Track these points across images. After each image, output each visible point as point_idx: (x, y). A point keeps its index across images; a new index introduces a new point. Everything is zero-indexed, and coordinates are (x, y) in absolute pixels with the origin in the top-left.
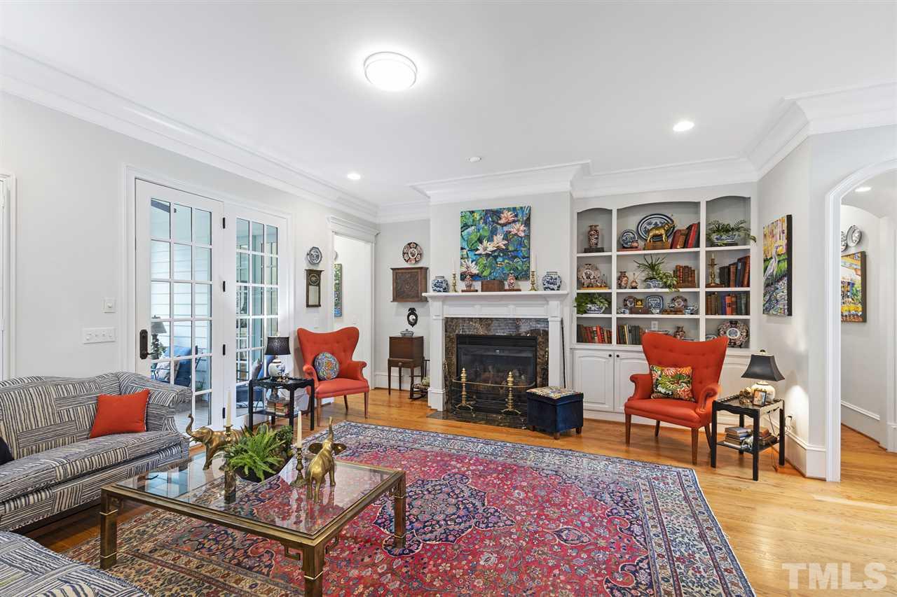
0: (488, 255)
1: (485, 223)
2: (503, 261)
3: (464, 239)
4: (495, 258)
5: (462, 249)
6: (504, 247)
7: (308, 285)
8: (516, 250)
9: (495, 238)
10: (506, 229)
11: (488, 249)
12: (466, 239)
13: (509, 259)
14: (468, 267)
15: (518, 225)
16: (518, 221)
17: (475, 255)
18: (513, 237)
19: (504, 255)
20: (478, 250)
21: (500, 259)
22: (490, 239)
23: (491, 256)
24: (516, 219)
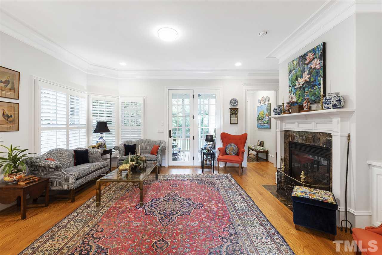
0: (300, 88)
1: (299, 66)
2: (308, 90)
3: (290, 80)
4: (304, 88)
5: (289, 86)
6: (308, 80)
7: (231, 114)
8: (315, 80)
9: (304, 75)
10: (309, 66)
11: (301, 84)
12: (291, 80)
13: (311, 88)
14: (292, 98)
15: (316, 61)
16: (316, 57)
17: (295, 89)
18: (313, 71)
19: (309, 85)
20: (296, 85)
21: (306, 89)
22: (301, 77)
23: (302, 88)
24: (314, 56)
